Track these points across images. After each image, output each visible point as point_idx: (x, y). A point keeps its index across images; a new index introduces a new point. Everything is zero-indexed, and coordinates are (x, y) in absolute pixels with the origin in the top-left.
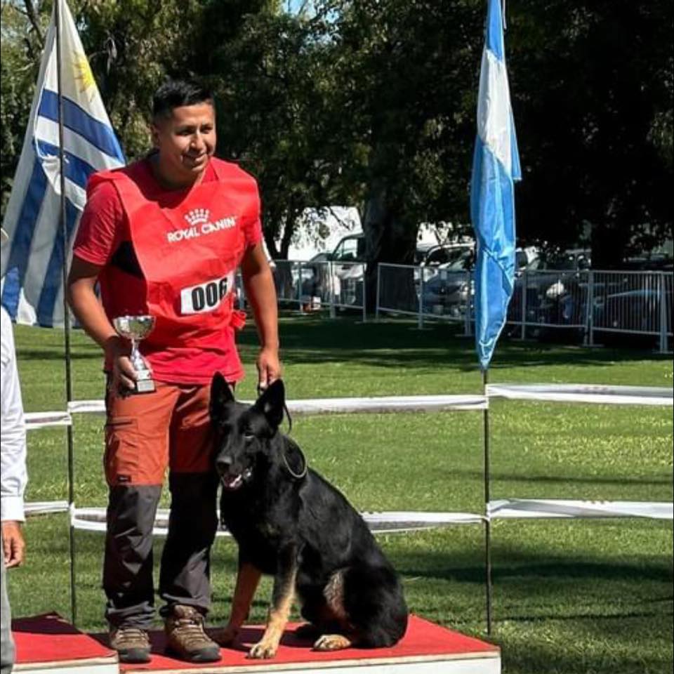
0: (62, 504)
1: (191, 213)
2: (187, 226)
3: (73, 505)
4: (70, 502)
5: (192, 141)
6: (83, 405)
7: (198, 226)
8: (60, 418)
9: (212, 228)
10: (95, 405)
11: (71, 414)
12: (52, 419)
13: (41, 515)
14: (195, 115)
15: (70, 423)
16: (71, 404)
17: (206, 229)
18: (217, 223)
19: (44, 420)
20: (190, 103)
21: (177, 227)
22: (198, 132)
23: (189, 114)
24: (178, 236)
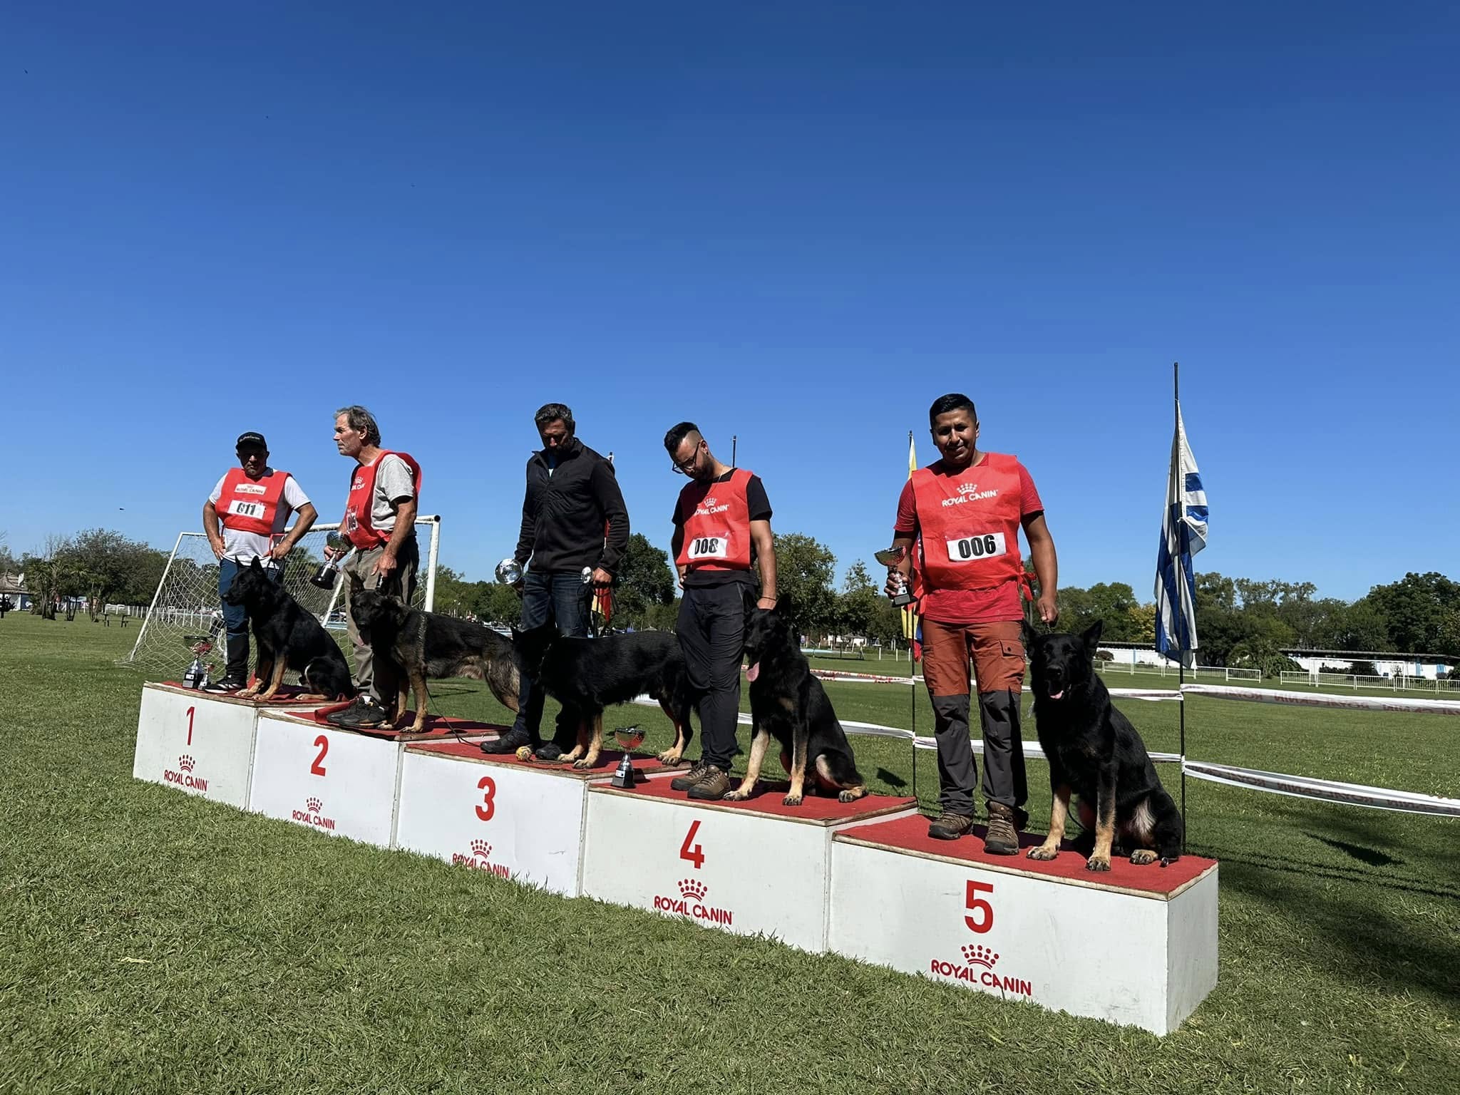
0: (1178, 756)
1: (962, 486)
2: (958, 495)
3: (1183, 757)
4: (1182, 755)
5: (950, 438)
6: (1191, 687)
7: (967, 495)
8: (1175, 695)
9: (977, 496)
10: (1198, 688)
11: (1182, 693)
12: (1170, 695)
13: (1162, 762)
14: (950, 418)
15: (1182, 699)
16: (1183, 686)
17: (972, 497)
18: (982, 494)
19: (1164, 695)
20: (947, 410)
21: (949, 495)
22: (953, 430)
23: (944, 418)
24: (950, 502)
